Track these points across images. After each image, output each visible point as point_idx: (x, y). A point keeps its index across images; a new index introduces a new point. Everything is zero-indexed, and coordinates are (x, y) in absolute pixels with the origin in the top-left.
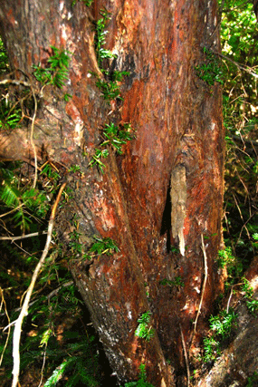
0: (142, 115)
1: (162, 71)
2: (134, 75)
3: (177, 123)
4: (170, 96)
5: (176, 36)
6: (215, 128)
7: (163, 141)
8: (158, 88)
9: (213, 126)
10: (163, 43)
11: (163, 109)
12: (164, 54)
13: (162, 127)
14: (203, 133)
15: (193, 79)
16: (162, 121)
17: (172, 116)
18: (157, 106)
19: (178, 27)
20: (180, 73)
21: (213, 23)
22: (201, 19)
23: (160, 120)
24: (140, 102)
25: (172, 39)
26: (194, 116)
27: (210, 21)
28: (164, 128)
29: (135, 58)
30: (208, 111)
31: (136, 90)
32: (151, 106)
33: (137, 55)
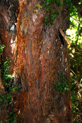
0: (25, 107)
1: (35, 87)
2: (21, 88)
3: (44, 111)
4: (40, 98)
5: (43, 71)
6: (66, 110)
7: (36, 119)
8: (33, 95)
9: (65, 109)
10: (36, 75)
11: (36, 104)
12: (36, 79)
13: (35, 113)
14: (59, 113)
15: (52, 90)
16: (36, 110)
17: (41, 107)
18: (33, 103)
19: (44, 67)
20: (45, 87)
21: (65, 61)
22: (59, 60)
23: (35, 109)
24: (24, 100)
25: (41, 72)
26: (54, 105)
27: (63, 60)
28: (37, 113)
29: (22, 81)
30: (62, 102)
31: (23, 95)
32: (30, 103)
33: (23, 79)
